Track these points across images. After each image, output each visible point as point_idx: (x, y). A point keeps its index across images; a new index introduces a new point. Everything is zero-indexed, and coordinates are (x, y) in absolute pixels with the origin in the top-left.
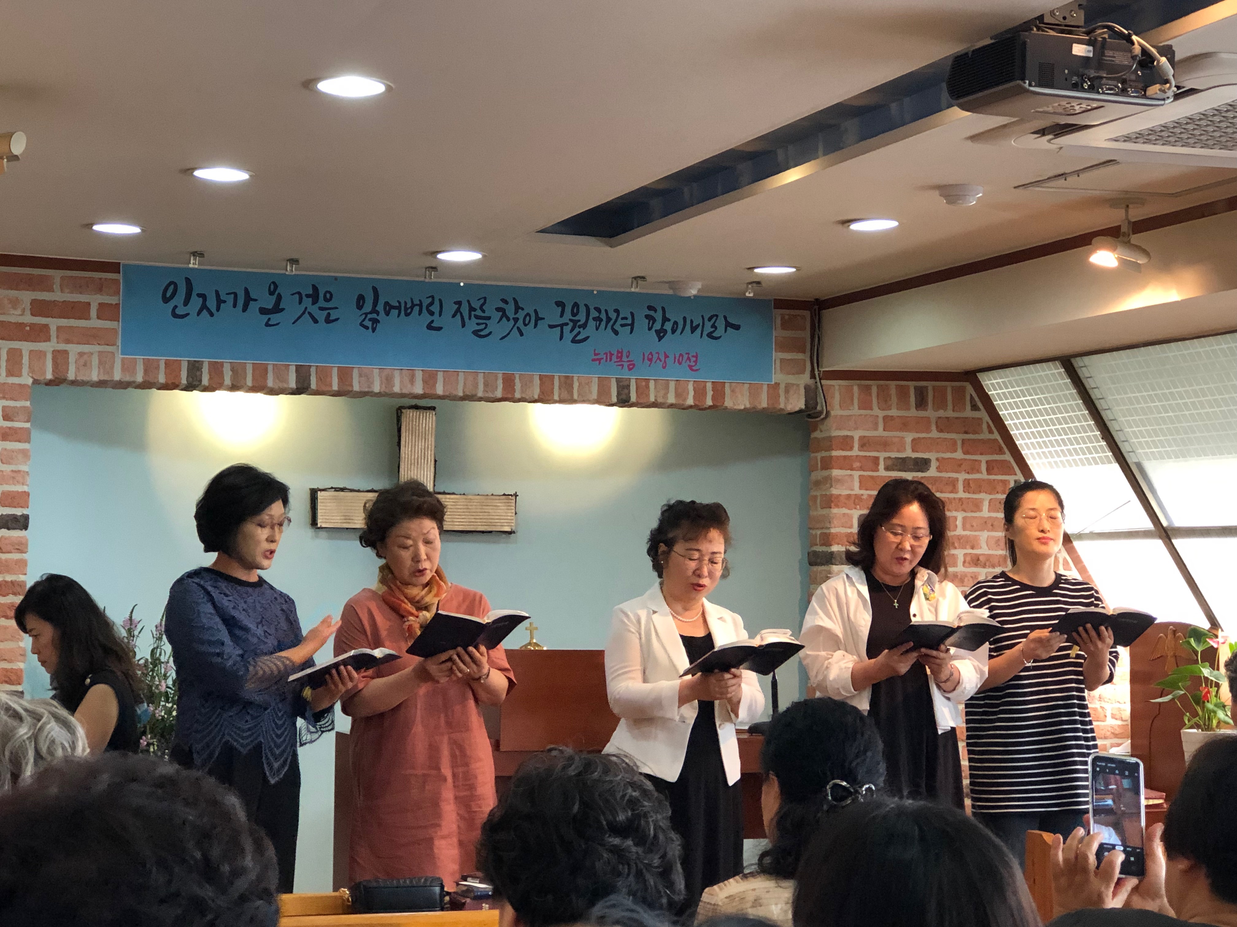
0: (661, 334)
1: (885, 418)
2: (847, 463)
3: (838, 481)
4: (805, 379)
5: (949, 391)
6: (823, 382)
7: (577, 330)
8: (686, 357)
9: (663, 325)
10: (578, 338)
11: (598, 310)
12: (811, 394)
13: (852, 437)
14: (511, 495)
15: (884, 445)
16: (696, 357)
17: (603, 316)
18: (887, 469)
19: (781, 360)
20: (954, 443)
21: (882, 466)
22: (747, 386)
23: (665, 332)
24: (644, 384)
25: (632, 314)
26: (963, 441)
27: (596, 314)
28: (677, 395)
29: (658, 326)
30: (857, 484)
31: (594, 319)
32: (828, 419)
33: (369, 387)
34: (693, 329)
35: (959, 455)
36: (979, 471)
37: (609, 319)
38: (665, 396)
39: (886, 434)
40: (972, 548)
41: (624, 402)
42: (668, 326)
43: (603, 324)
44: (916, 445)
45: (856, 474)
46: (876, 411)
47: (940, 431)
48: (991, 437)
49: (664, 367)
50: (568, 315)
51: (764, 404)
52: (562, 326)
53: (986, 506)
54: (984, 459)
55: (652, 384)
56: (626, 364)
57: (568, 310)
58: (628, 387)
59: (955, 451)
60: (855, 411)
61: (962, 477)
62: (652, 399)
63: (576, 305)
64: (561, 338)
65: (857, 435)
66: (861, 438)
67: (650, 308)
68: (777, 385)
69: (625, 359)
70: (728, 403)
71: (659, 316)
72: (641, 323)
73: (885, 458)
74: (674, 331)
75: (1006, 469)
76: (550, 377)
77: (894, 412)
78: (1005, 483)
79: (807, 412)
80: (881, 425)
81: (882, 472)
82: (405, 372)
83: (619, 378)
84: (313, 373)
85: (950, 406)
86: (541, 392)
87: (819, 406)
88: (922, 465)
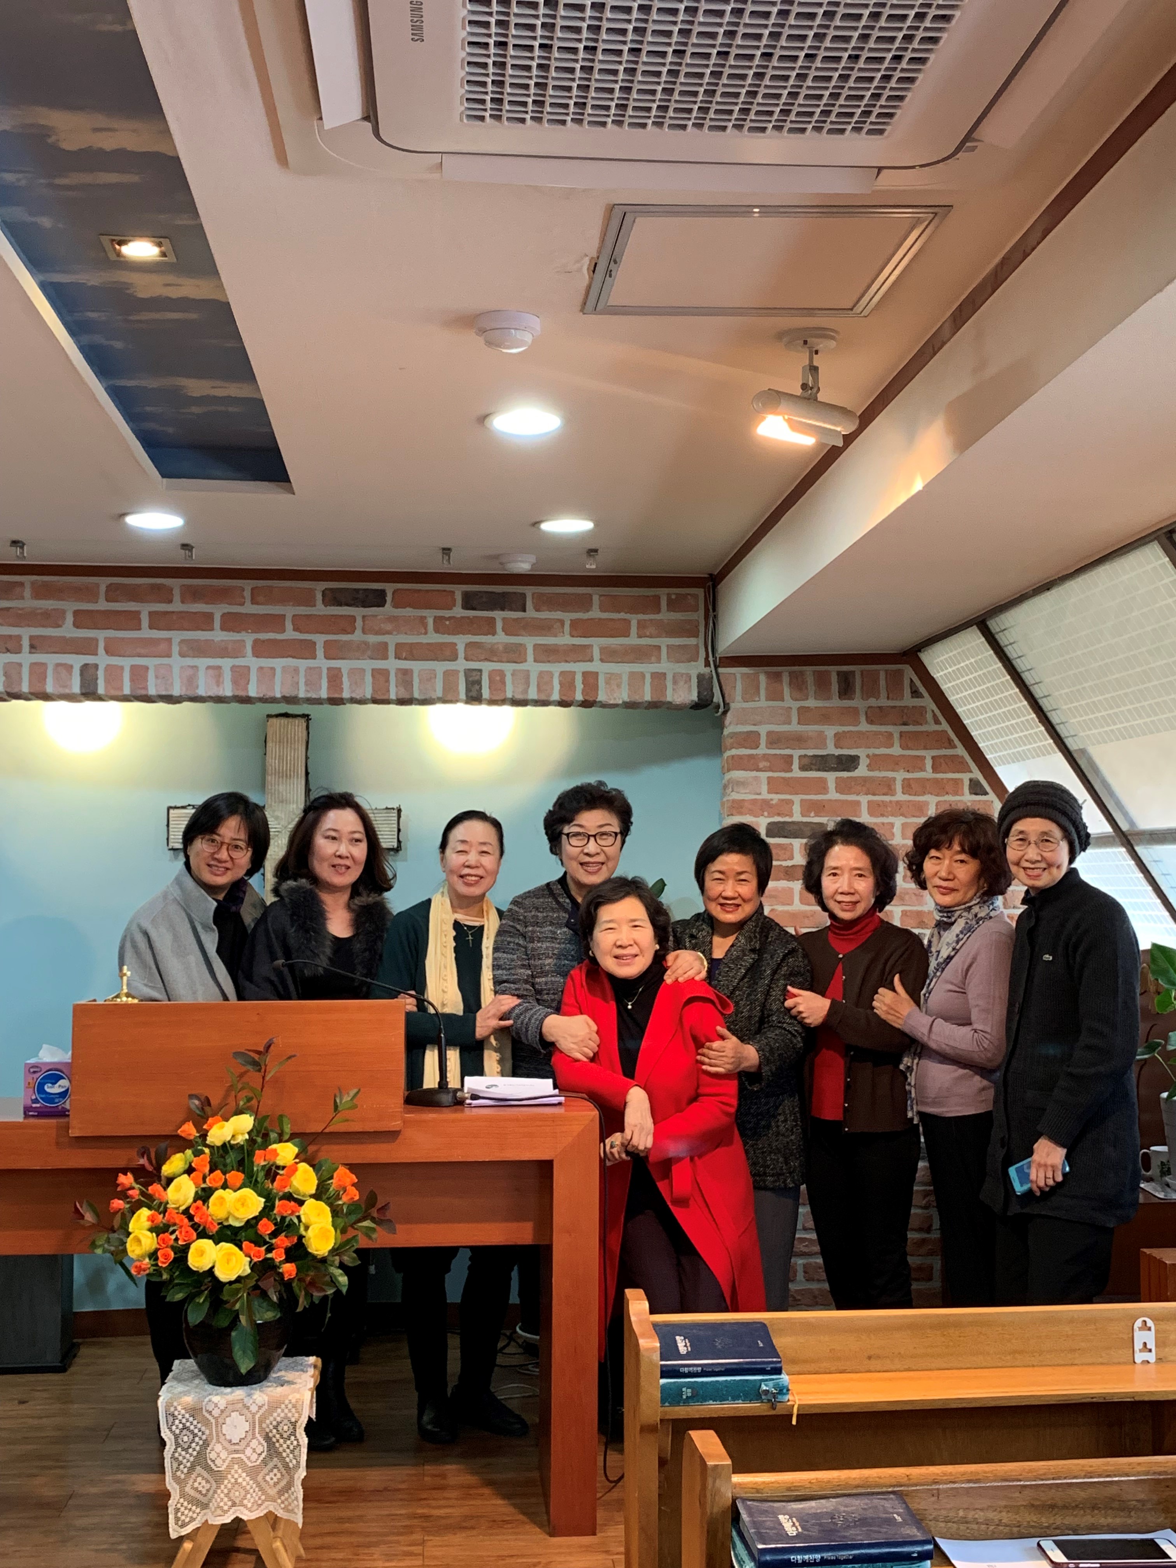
1: (799, 709)
2: (750, 763)
3: (741, 783)
4: (698, 668)
5: (882, 675)
6: (720, 670)
12: (704, 683)
13: (758, 733)
14: (393, 809)
15: (798, 740)
18: (803, 768)
19: (668, 646)
20: (890, 735)
21: (796, 766)
22: (625, 676)
24: (497, 678)
26: (902, 734)
28: (539, 690)
30: (764, 788)
32: (729, 714)
33: (168, 690)
35: (896, 750)
36: (922, 769)
38: (526, 691)
39: (802, 728)
41: (472, 699)
44: (839, 739)
45: (764, 776)
46: (788, 702)
47: (872, 723)
48: (939, 729)
51: (648, 697)
54: (928, 755)
55: (508, 679)
58: (479, 683)
59: (892, 746)
60: (762, 702)
61: (900, 776)
62: (509, 695)
65: (763, 730)
66: (770, 734)
68: (664, 673)
70: (602, 697)
73: (800, 757)
75: (959, 765)
76: (385, 673)
77: (811, 703)
78: (957, 782)
79: (703, 704)
80: (795, 719)
81: (796, 772)
82: (210, 672)
83: (468, 672)
84: (101, 674)
85: (883, 693)
86: (374, 690)
87: (717, 698)
88: (848, 763)
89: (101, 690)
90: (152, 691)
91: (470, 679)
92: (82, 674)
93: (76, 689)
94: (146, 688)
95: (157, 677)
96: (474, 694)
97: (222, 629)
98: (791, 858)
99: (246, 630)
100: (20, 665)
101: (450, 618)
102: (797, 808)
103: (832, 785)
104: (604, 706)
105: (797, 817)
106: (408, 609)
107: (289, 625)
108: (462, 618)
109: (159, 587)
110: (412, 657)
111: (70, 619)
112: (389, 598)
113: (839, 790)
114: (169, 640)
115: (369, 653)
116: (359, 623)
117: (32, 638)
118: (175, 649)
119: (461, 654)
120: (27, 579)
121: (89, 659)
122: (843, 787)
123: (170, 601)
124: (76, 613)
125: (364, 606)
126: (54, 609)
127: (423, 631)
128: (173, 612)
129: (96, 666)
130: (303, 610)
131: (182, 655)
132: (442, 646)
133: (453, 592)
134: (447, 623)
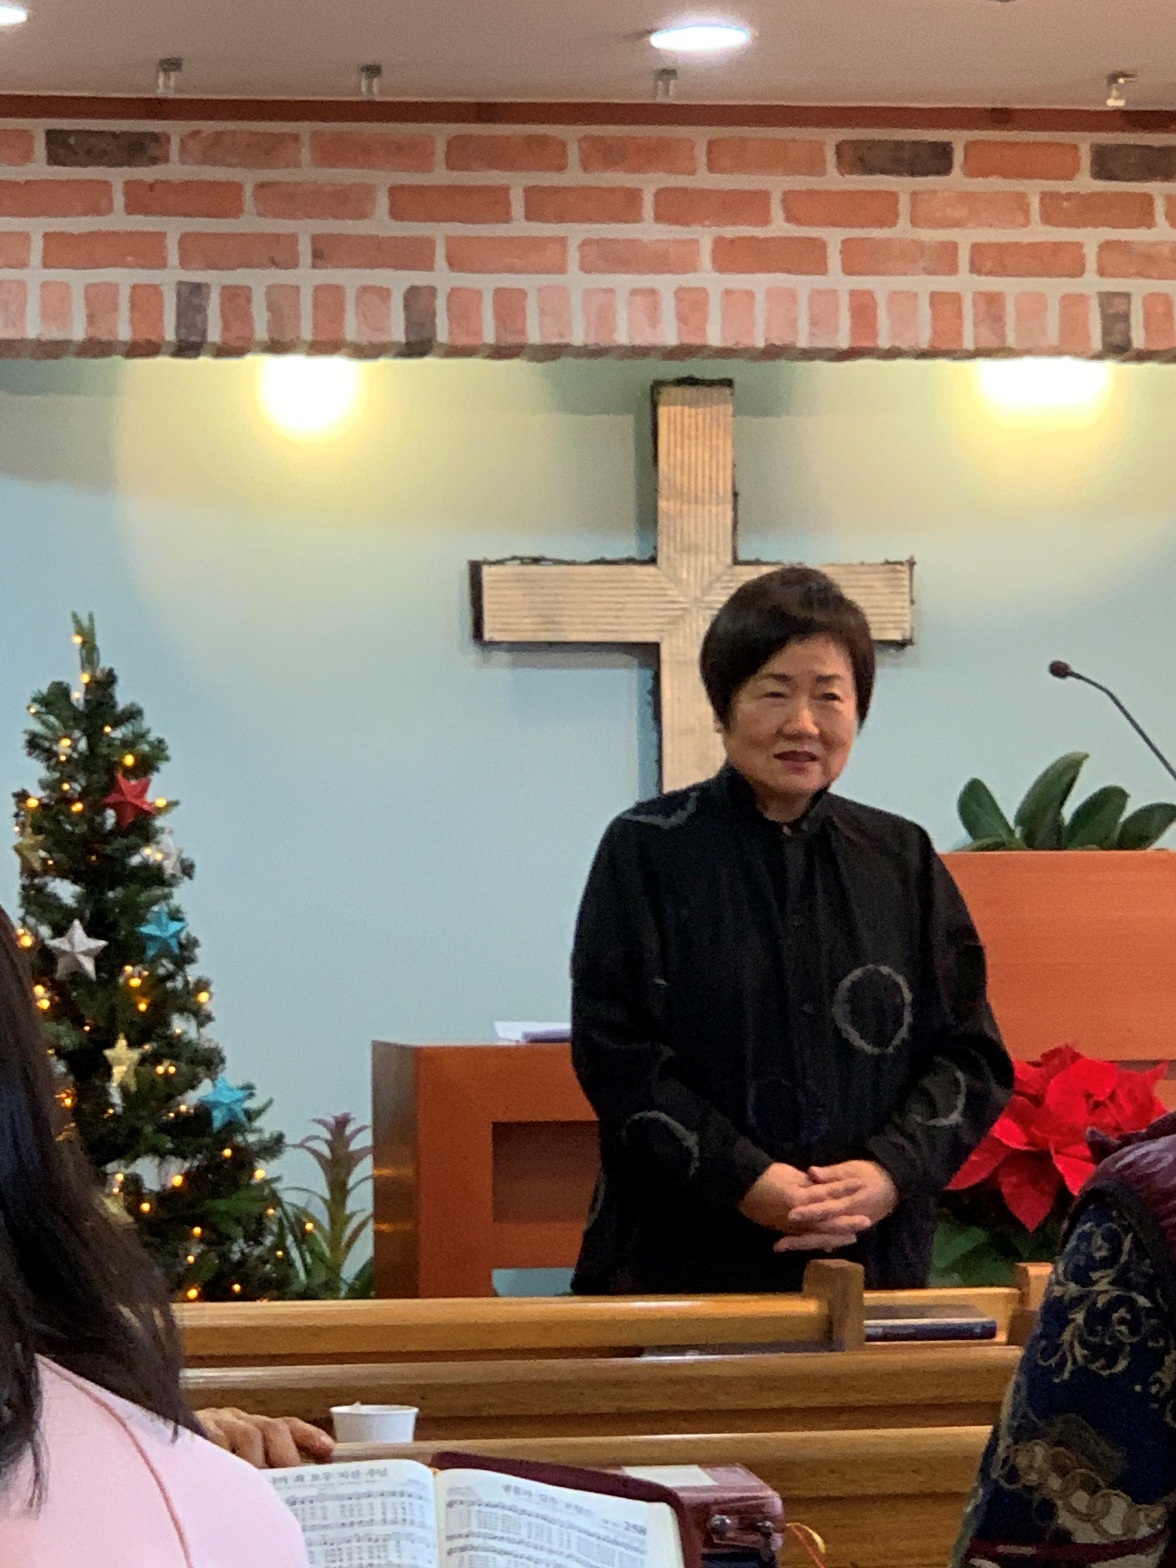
14: (901, 563)
24: (1161, 308)
33: (561, 335)
41: (1118, 350)
58: (1125, 317)
76: (955, 299)
82: (638, 299)
83: (1106, 298)
84: (441, 304)
86: (935, 332)
89: (442, 336)
90: (534, 337)
91: (1111, 311)
92: (407, 307)
93: (398, 334)
94: (522, 332)
95: (543, 311)
96: (1117, 339)
97: (658, 218)
99: (700, 221)
100: (297, 289)
101: (1068, 196)
106: (993, 180)
107: (777, 211)
108: (1093, 194)
109: (542, 141)
110: (1001, 270)
111: (383, 202)
112: (958, 157)
114: (562, 241)
115: (922, 264)
116: (904, 206)
117: (316, 239)
118: (573, 256)
119: (1091, 262)
120: (304, 128)
121: (419, 278)
123: (561, 168)
124: (394, 191)
125: (913, 174)
126: (354, 185)
127: (1021, 219)
128: (569, 189)
129: (432, 291)
130: (800, 182)
131: (586, 268)
132: (1057, 247)
133: (1075, 147)
134: (1065, 204)
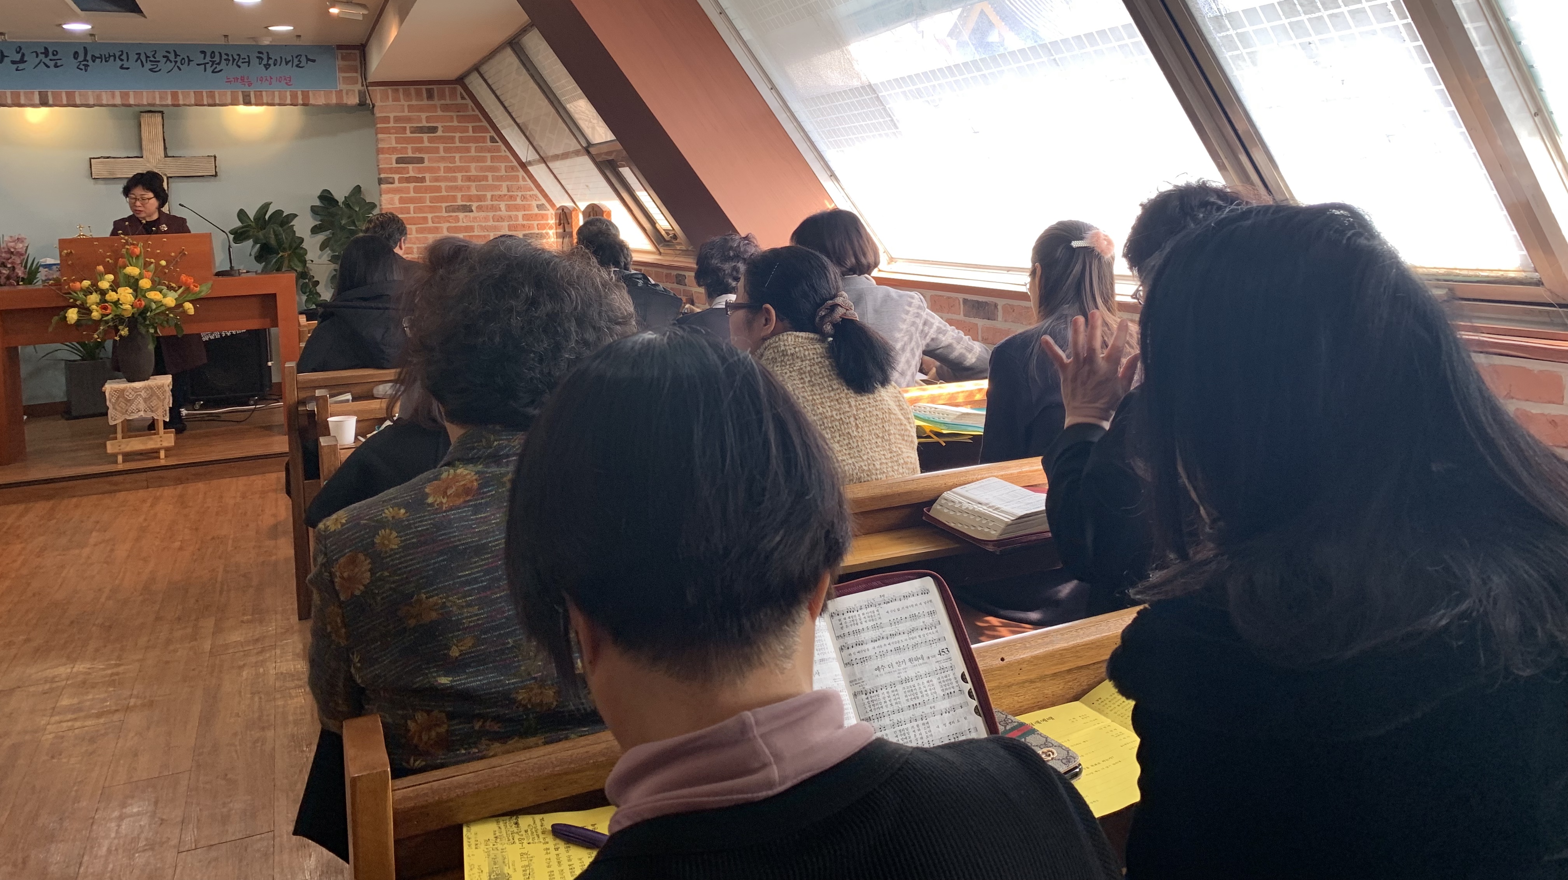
0: (267, 66)
1: (408, 106)
2: (386, 131)
3: (382, 140)
4: (359, 87)
5: (446, 90)
6: (369, 88)
7: (215, 66)
8: (283, 78)
9: (268, 61)
10: (215, 70)
11: (227, 55)
12: (362, 95)
13: (389, 117)
14: (212, 157)
15: (408, 120)
16: (290, 78)
17: (230, 58)
18: (411, 133)
19: (343, 77)
20: (452, 117)
21: (408, 131)
22: (322, 92)
23: (270, 65)
24: (259, 93)
25: (248, 56)
26: (457, 116)
27: (226, 57)
28: (280, 99)
29: (265, 62)
30: (394, 142)
31: (225, 60)
32: (375, 108)
34: (287, 63)
35: (455, 123)
36: (467, 131)
37: (234, 60)
38: (273, 99)
39: (410, 114)
40: (466, 172)
41: (247, 103)
42: (271, 62)
43: (231, 62)
44: (428, 119)
45: (393, 136)
46: (403, 102)
47: (443, 112)
48: (474, 113)
49: (270, 84)
50: (208, 59)
51: (334, 101)
52: (205, 64)
53: (473, 150)
54: (470, 125)
55: (264, 93)
56: (247, 84)
57: (208, 54)
58: (249, 96)
59: (453, 122)
60: (390, 102)
61: (458, 135)
62: (265, 101)
63: (213, 52)
64: (205, 71)
65: (392, 115)
66: (395, 117)
67: (259, 53)
68: (341, 91)
69: (246, 80)
70: (312, 101)
71: (265, 57)
72: (254, 61)
73: (410, 127)
74: (275, 65)
75: (484, 130)
77: (414, 102)
78: (484, 137)
79: (362, 104)
80: (406, 110)
81: (409, 134)
83: (243, 92)
84: (50, 94)
85: (448, 97)
86: (195, 100)
87: (368, 101)
88: (434, 130)
89: (50, 102)
90: (78, 102)
91: (245, 94)
92: (39, 95)
93: (37, 102)
94: (74, 100)
95: (80, 96)
96: (247, 101)
98: (408, 173)
102: (410, 151)
103: (426, 139)
104: (314, 105)
105: (410, 155)
113: (430, 142)
122: (431, 140)
